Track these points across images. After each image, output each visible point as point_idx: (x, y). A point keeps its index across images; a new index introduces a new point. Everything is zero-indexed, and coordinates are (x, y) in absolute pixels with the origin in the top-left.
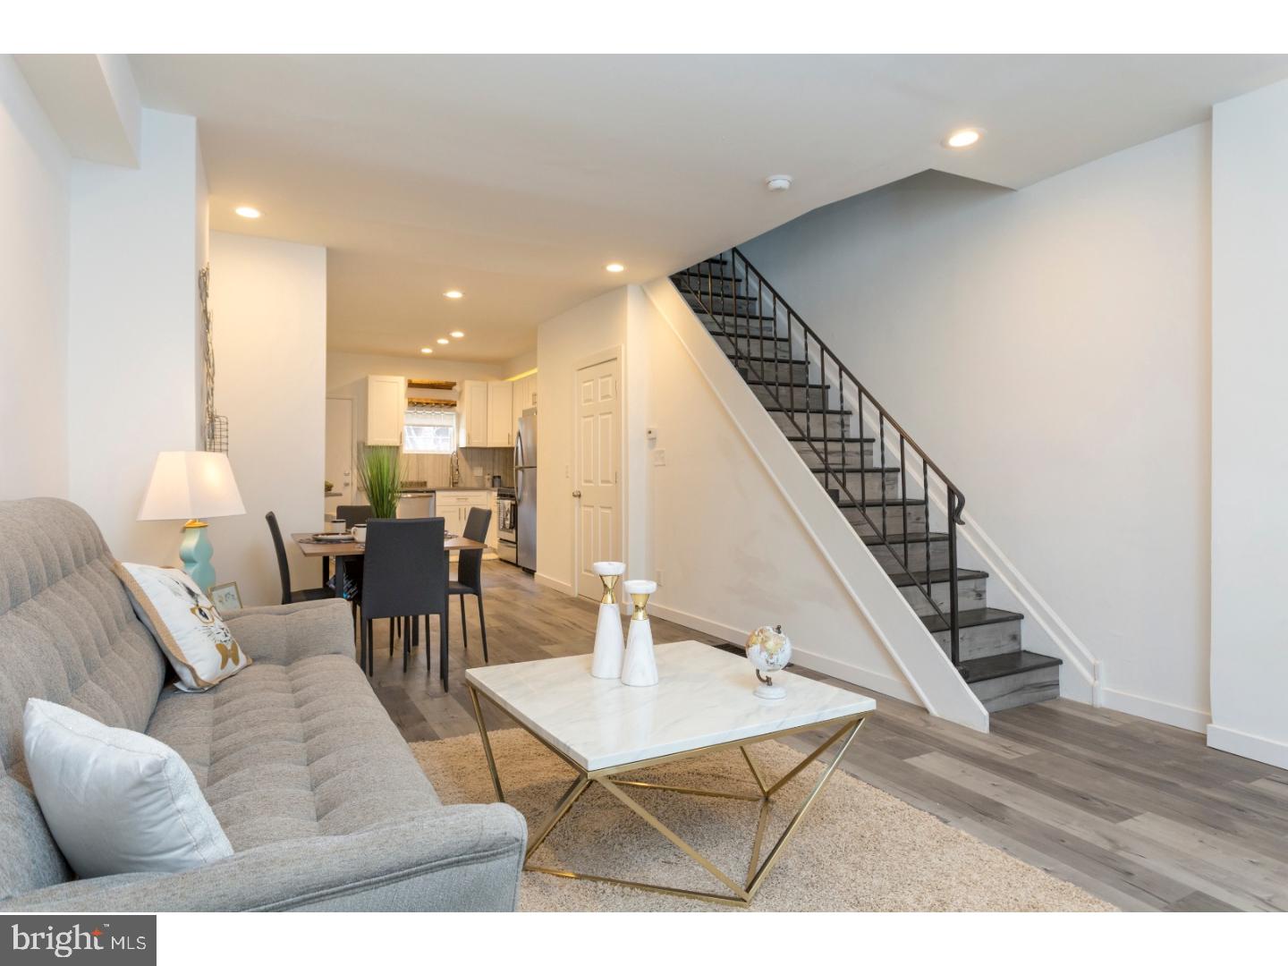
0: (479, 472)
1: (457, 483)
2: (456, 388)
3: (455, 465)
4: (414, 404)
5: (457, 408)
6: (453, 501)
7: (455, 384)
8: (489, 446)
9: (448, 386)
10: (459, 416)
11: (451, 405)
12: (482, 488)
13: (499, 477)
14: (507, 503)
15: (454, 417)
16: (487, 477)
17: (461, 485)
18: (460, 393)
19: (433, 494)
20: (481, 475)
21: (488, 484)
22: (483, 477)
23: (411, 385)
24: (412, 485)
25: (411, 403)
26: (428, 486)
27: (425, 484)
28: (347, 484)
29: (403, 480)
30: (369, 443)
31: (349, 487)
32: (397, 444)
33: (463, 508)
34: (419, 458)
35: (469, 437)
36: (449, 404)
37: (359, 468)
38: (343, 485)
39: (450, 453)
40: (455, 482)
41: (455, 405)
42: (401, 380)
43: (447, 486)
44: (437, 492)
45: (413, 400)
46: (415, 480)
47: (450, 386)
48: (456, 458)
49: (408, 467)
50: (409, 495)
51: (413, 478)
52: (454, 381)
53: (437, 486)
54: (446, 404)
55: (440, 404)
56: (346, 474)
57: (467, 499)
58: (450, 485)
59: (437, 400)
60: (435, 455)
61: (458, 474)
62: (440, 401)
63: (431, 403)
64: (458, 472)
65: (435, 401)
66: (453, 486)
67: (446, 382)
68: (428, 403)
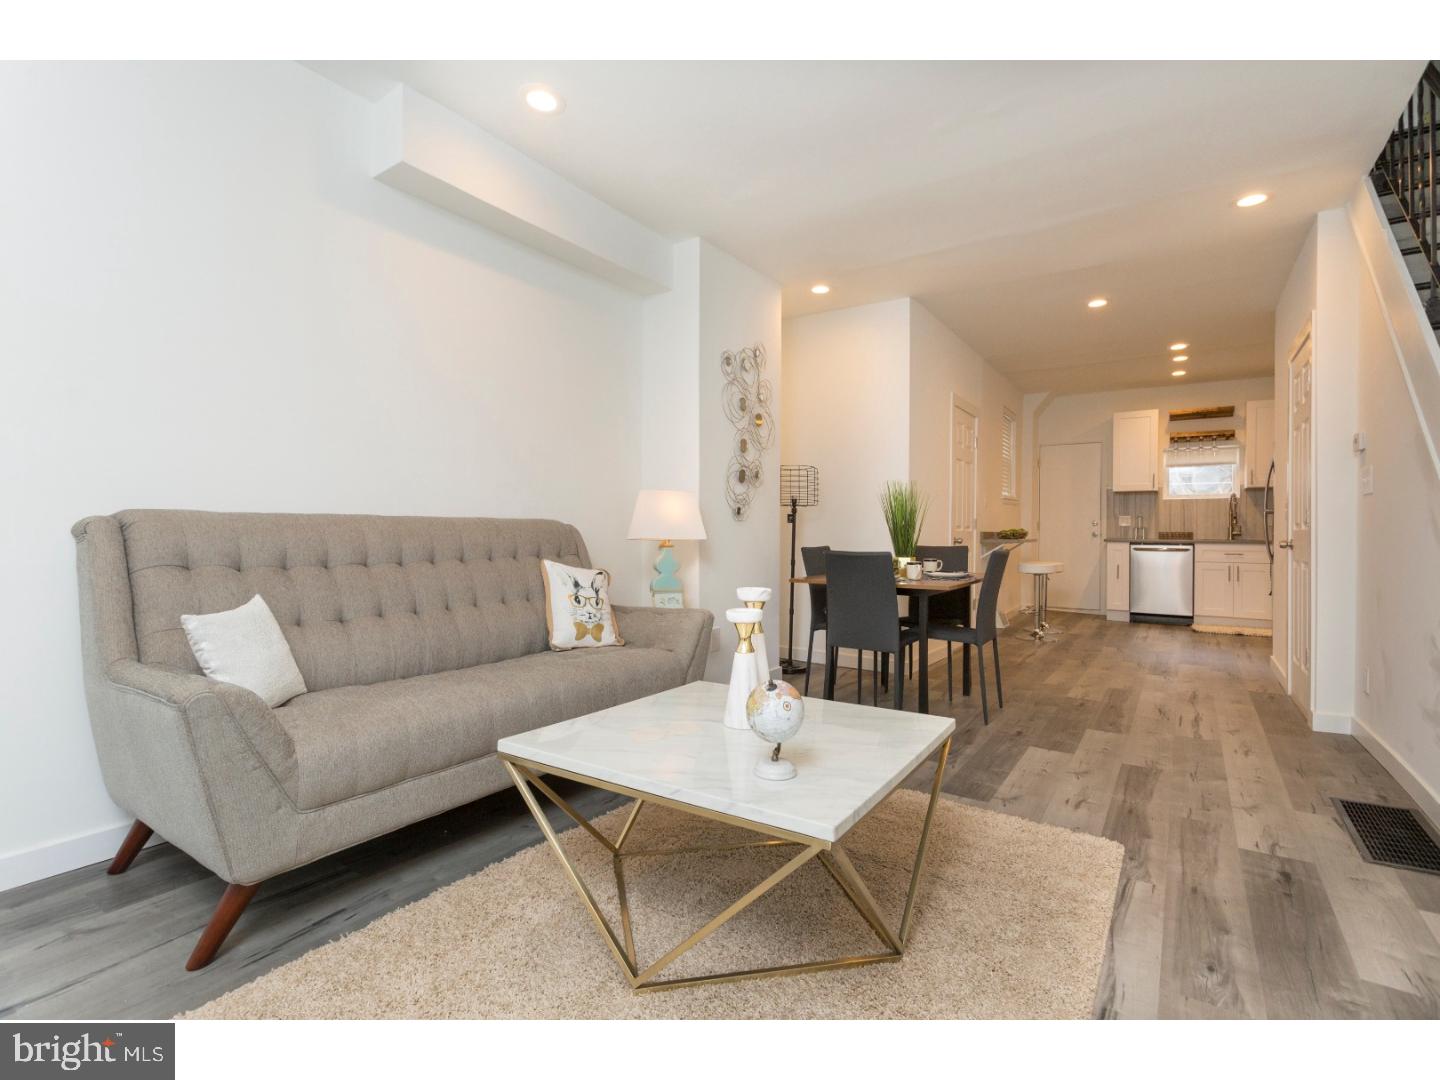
1: (1238, 534)
3: (1233, 511)
5: (1238, 438)
6: (1221, 556)
7: (1234, 408)
11: (1228, 436)
15: (1236, 451)
18: (1241, 419)
19: (1191, 547)
23: (1174, 418)
24: (1174, 536)
25: (1172, 439)
26: (1195, 538)
27: (1190, 535)
28: (1094, 535)
29: (1163, 530)
30: (1115, 489)
31: (1098, 540)
32: (1150, 489)
33: (1236, 566)
34: (1185, 504)
35: (1252, 475)
36: (1224, 435)
37: (1108, 517)
38: (1090, 535)
39: (1229, 497)
40: (1235, 533)
41: (1233, 435)
42: (1154, 414)
43: (1224, 538)
44: (1196, 546)
45: (1173, 436)
46: (1179, 531)
47: (1228, 412)
48: (1234, 503)
49: (1170, 515)
50: (1165, 547)
51: (1177, 528)
52: (1231, 405)
53: (1210, 538)
54: (1219, 435)
55: (1211, 436)
56: (1094, 525)
57: (1242, 554)
58: (1229, 537)
59: (1205, 432)
60: (1208, 500)
61: (1237, 523)
62: (1210, 432)
63: (1197, 436)
64: (1237, 520)
65: (1202, 433)
66: (1233, 538)
67: (1219, 408)
68: (1192, 437)
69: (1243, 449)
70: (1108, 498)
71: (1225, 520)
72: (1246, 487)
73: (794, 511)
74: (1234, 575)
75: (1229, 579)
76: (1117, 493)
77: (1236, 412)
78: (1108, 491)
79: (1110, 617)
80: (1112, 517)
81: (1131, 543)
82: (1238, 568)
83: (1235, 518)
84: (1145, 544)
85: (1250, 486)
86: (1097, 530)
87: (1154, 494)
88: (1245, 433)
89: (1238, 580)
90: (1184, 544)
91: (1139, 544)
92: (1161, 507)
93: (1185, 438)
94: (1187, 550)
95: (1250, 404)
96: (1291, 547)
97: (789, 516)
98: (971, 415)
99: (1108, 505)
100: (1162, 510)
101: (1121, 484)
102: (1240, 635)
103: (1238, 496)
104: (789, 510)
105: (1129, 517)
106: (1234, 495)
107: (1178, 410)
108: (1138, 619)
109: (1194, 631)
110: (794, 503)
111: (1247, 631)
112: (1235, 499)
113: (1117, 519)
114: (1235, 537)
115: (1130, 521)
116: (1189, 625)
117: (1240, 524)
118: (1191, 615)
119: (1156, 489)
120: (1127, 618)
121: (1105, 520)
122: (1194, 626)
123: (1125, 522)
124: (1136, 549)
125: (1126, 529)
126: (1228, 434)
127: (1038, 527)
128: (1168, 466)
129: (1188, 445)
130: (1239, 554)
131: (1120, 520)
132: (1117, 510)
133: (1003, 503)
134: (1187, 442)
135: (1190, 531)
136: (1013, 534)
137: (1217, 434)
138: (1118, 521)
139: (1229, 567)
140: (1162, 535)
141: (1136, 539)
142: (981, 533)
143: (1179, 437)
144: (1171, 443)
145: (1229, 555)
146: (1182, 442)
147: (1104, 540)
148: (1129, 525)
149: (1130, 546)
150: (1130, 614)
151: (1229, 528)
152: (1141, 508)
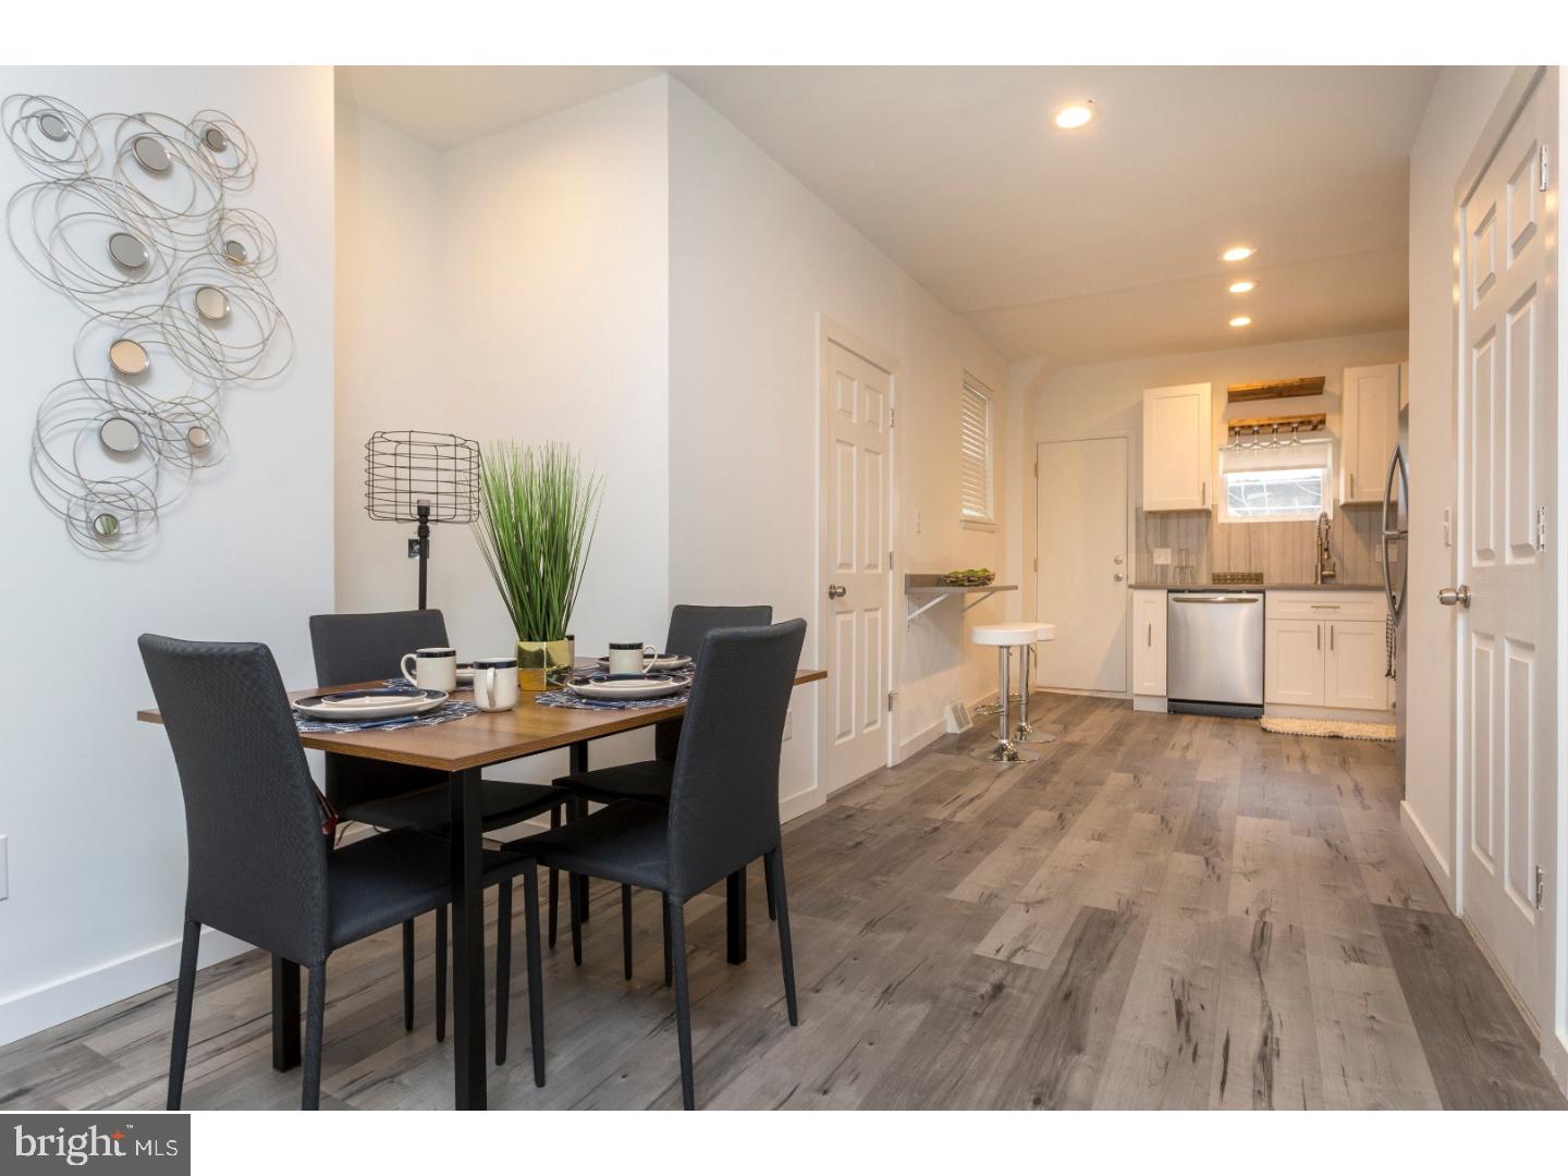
1: (1333, 576)
2: (1329, 388)
3: (1323, 536)
4: (1236, 431)
5: (1329, 427)
6: (1307, 610)
7: (1321, 381)
11: (1316, 424)
15: (1330, 448)
17: (1339, 580)
18: (1336, 398)
19: (1259, 596)
23: (1234, 397)
24: (1235, 578)
25: (1231, 428)
26: (1266, 582)
27: (1258, 578)
28: (1118, 579)
29: (1220, 568)
30: (1146, 508)
31: (1123, 584)
32: (1198, 506)
33: (1329, 625)
34: (1252, 530)
35: (1352, 482)
36: (1309, 422)
37: (1138, 552)
38: (1112, 579)
39: (1317, 518)
40: (1324, 573)
41: (1323, 422)
42: (1205, 389)
43: (1310, 581)
44: (1267, 593)
45: (1233, 423)
46: (1242, 571)
47: (1313, 387)
48: (1324, 527)
49: (1229, 547)
50: (1221, 597)
51: (1239, 567)
52: (1322, 375)
53: (1288, 581)
54: (1302, 423)
55: (1289, 424)
56: (1117, 562)
57: (1338, 607)
58: (1317, 579)
59: (1282, 418)
60: (1285, 523)
61: (1329, 557)
62: (1289, 418)
63: (1269, 425)
64: (1328, 555)
65: (1276, 419)
66: (1323, 582)
67: (1302, 380)
68: (1262, 426)
69: (1337, 444)
70: (1137, 521)
71: (1311, 555)
72: (1342, 502)
73: (424, 532)
74: (1326, 640)
75: (1319, 648)
76: (1150, 512)
77: (1327, 387)
78: (1137, 510)
79: (1139, 705)
80: (1144, 550)
81: (1170, 591)
82: (1333, 627)
83: (1327, 550)
84: (1190, 592)
85: (1350, 500)
86: (1121, 570)
87: (1206, 514)
88: (1341, 422)
89: (1332, 648)
90: (1248, 592)
91: (1183, 591)
92: (1216, 530)
93: (1250, 427)
94: (1254, 601)
95: (1349, 373)
96: (1466, 602)
97: (411, 543)
98: (885, 371)
99: (1137, 535)
100: (1218, 538)
101: (1155, 500)
102: (1336, 737)
103: (1330, 517)
104: (412, 531)
105: (1170, 550)
106: (1324, 515)
107: (1241, 386)
108: (1180, 707)
109: (1264, 730)
110: (424, 513)
111: (1348, 729)
112: (1327, 522)
113: (1150, 553)
114: (1326, 579)
115: (1170, 557)
116: (1257, 718)
117: (1334, 559)
118: (1260, 702)
119: (1208, 506)
120: (1162, 706)
121: (1132, 556)
122: (1266, 722)
123: (1163, 557)
124: (1177, 600)
125: (1164, 567)
126: (1315, 420)
127: (1036, 566)
128: (1226, 472)
129: (1256, 438)
130: (1335, 608)
131: (1155, 556)
132: (1151, 540)
133: (965, 528)
134: (1253, 433)
135: (1258, 571)
136: (968, 578)
137: (1299, 420)
138: (1152, 557)
139: (1319, 627)
140: (1217, 578)
141: (1178, 585)
142: (906, 576)
143: (1243, 427)
144: (1230, 436)
145: (1317, 607)
146: (1246, 434)
147: (1130, 586)
148: (1169, 562)
149: (1170, 595)
150: (1170, 700)
151: (1317, 566)
152: (1186, 535)
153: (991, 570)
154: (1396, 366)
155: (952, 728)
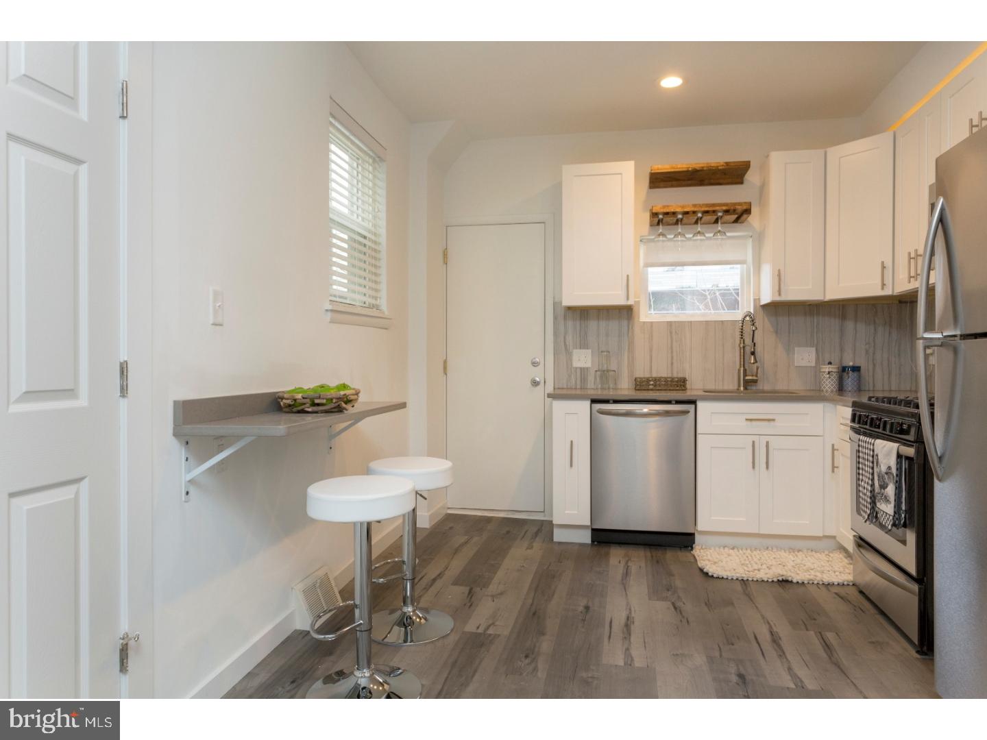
0: (805, 357)
1: (755, 382)
2: (751, 177)
3: (748, 341)
4: (662, 220)
5: (754, 219)
6: (739, 424)
7: (746, 166)
8: (830, 296)
9: (734, 174)
10: (759, 239)
11: (739, 214)
12: (814, 395)
13: (856, 369)
14: (887, 452)
15: (750, 242)
16: (827, 368)
17: (760, 386)
18: (763, 189)
19: (691, 407)
20: (813, 364)
21: (829, 384)
22: (816, 370)
23: (659, 180)
24: (659, 384)
25: (654, 215)
26: (692, 390)
27: (683, 385)
28: (535, 383)
29: (642, 372)
30: (567, 302)
31: (540, 389)
32: (621, 301)
33: (764, 440)
34: (674, 329)
35: (777, 279)
36: (734, 211)
37: (556, 353)
38: (529, 384)
39: (740, 318)
40: (747, 378)
41: (747, 212)
42: (627, 169)
43: (733, 388)
44: (699, 404)
45: (656, 209)
46: (665, 375)
48: (748, 327)
49: (651, 348)
50: (646, 408)
51: (662, 370)
52: (746, 159)
53: (710, 386)
54: (727, 212)
55: (714, 211)
56: (535, 364)
57: (774, 420)
58: (739, 386)
59: (707, 205)
60: (707, 322)
61: (756, 361)
62: (713, 205)
63: (694, 212)
64: (755, 359)
65: (700, 206)
66: (745, 388)
67: (727, 163)
68: (687, 213)
70: (555, 318)
71: (732, 357)
72: (766, 299)
74: (760, 457)
75: (754, 467)
76: (569, 308)
78: (555, 304)
79: (560, 536)
80: (562, 351)
81: (594, 401)
82: (767, 443)
83: (752, 353)
84: (616, 402)
85: (778, 299)
86: (538, 376)
87: (625, 312)
89: (767, 468)
90: (677, 402)
91: (606, 401)
92: (637, 330)
93: (675, 214)
94: (685, 412)
95: (777, 159)
99: (556, 334)
100: (639, 337)
101: (576, 292)
103: (755, 316)
105: (590, 351)
106: (747, 315)
107: (664, 166)
108: (604, 538)
109: (703, 572)
112: (750, 322)
113: (569, 355)
114: (749, 387)
115: (590, 358)
116: (687, 549)
118: (691, 530)
119: (630, 302)
120: (586, 537)
121: (550, 357)
122: (701, 556)
123: (583, 359)
124: (601, 412)
125: (583, 371)
126: (740, 208)
127: (445, 368)
128: (648, 265)
129: (680, 229)
130: (769, 420)
131: (575, 357)
132: (570, 339)
133: (332, 322)
134: (676, 223)
135: (681, 375)
136: (312, 400)
137: (724, 208)
138: (571, 360)
139: (754, 442)
140: (640, 384)
141: (600, 394)
142: (175, 403)
143: (667, 214)
144: (651, 225)
145: (751, 420)
146: (669, 224)
147: (549, 396)
148: (589, 365)
149: (594, 405)
150: (593, 530)
151: (739, 370)
152: (607, 335)
153: (355, 384)
154: (821, 152)
155: (302, 620)
